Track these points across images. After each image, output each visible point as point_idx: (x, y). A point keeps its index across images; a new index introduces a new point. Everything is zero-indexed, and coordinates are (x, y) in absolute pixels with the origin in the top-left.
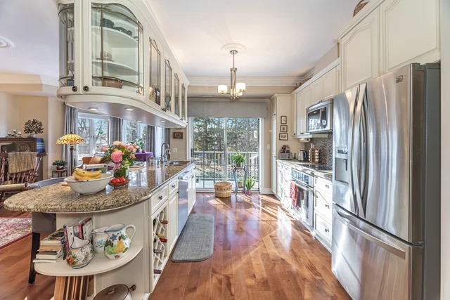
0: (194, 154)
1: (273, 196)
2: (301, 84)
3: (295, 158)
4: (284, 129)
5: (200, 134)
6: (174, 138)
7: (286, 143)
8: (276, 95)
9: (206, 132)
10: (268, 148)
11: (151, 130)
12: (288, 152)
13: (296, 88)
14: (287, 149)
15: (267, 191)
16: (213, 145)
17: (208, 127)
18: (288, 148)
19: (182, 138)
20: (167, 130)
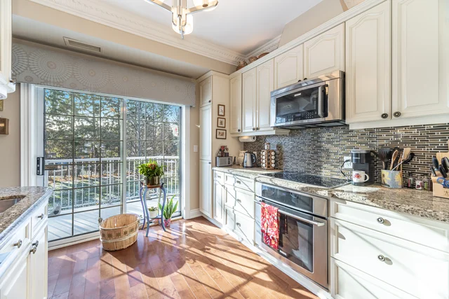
1: (202, 219)
2: (245, 64)
3: (234, 163)
4: (221, 122)
7: (223, 143)
8: (211, 73)
10: (195, 150)
12: (227, 155)
13: (238, 68)
14: (225, 151)
15: (194, 214)
16: (85, 148)
17: (77, 124)
18: (227, 149)
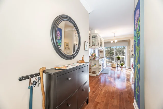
0: (105, 56)
5: (108, 50)
6: (100, 52)
9: (110, 50)
11: (94, 51)
15: (128, 67)
17: (111, 48)
19: (102, 52)
20: (99, 51)
